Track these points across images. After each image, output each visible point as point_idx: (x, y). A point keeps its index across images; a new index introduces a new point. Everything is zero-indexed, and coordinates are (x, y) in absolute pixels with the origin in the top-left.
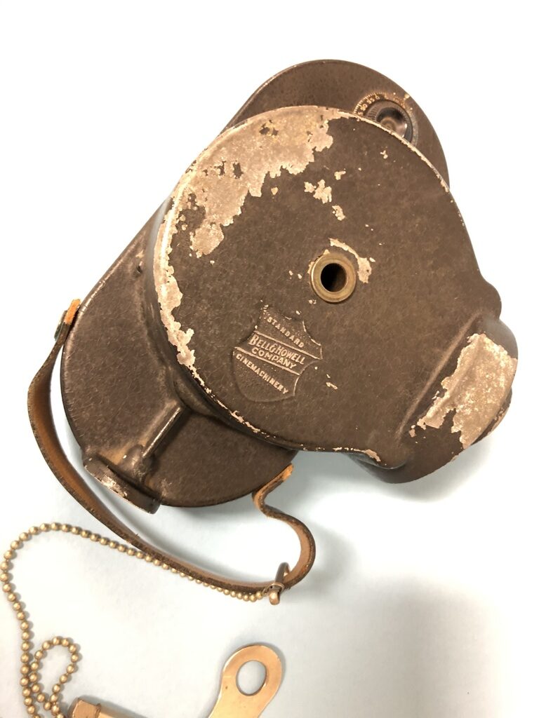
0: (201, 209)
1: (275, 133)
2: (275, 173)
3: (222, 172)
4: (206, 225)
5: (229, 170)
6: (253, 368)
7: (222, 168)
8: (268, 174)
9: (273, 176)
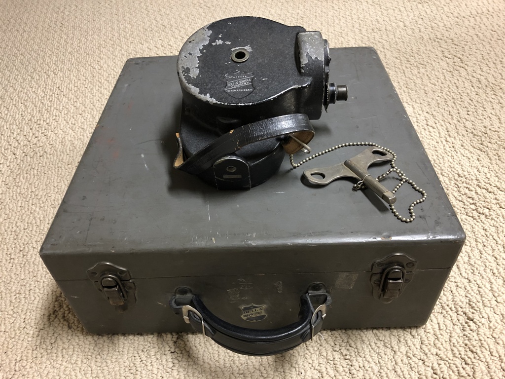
0: (187, 68)
1: (193, 40)
2: (201, 48)
3: (186, 57)
4: (191, 70)
5: (188, 55)
6: (235, 91)
7: (185, 56)
8: (199, 49)
9: (201, 49)
